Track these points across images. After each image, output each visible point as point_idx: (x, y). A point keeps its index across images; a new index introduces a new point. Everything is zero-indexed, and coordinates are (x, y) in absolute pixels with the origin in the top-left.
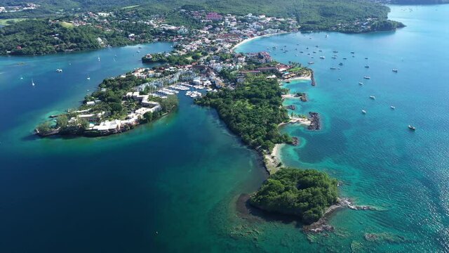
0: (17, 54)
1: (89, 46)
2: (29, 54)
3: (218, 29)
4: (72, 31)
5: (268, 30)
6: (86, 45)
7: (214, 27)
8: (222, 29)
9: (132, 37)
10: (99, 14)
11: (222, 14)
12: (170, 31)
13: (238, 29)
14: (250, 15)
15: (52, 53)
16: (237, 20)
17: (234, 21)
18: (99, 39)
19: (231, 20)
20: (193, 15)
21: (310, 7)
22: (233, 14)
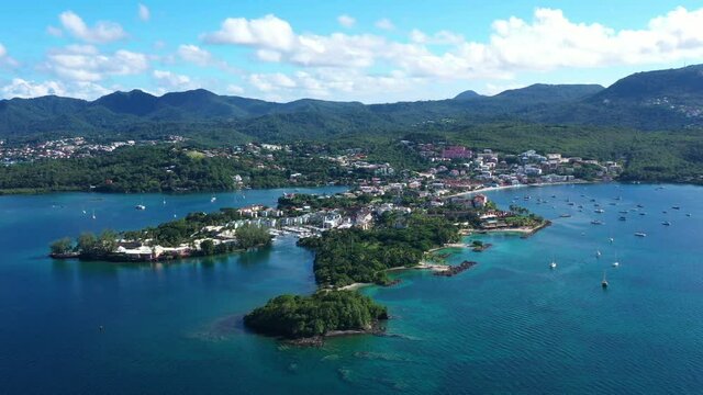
0: (104, 190)
1: (214, 186)
2: (120, 191)
3: (456, 172)
4: (197, 163)
5: (548, 176)
6: (211, 183)
7: (450, 168)
8: (463, 172)
9: (294, 178)
10: (264, 146)
11: (474, 150)
12: (362, 171)
13: (495, 174)
14: (531, 153)
15: (155, 191)
16: (500, 160)
17: (494, 161)
18: (238, 178)
19: (487, 160)
20: (420, 150)
21: (666, 145)
22: (494, 151)
